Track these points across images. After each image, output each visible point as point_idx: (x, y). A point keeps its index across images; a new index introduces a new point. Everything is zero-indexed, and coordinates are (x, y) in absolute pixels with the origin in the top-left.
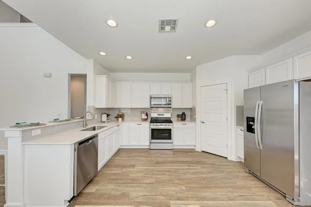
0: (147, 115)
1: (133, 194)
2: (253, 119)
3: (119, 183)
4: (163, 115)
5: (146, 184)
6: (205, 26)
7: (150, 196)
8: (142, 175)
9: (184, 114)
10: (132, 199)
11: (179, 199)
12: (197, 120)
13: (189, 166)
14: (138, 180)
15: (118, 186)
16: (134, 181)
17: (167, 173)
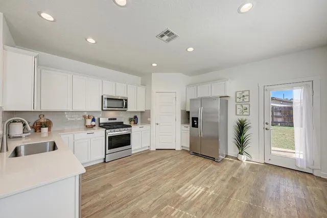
0: (93, 120)
1: (144, 207)
2: (197, 119)
3: (113, 210)
4: (115, 119)
5: (144, 193)
6: (187, 50)
7: (160, 199)
8: (131, 188)
9: (136, 117)
10: (148, 211)
11: (179, 187)
12: (152, 123)
13: (160, 163)
14: (132, 195)
15: (117, 212)
16: (129, 198)
17: (150, 175)
